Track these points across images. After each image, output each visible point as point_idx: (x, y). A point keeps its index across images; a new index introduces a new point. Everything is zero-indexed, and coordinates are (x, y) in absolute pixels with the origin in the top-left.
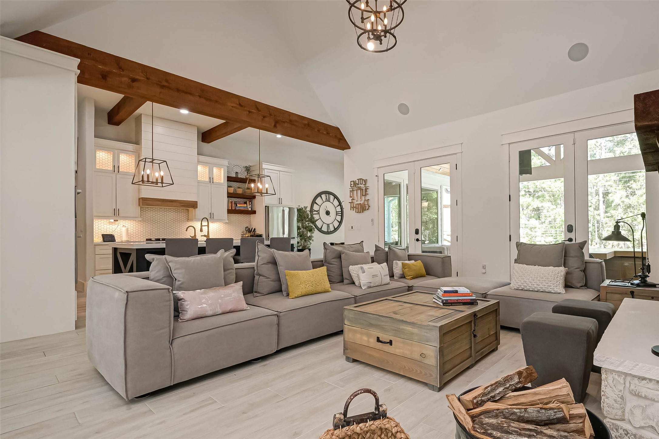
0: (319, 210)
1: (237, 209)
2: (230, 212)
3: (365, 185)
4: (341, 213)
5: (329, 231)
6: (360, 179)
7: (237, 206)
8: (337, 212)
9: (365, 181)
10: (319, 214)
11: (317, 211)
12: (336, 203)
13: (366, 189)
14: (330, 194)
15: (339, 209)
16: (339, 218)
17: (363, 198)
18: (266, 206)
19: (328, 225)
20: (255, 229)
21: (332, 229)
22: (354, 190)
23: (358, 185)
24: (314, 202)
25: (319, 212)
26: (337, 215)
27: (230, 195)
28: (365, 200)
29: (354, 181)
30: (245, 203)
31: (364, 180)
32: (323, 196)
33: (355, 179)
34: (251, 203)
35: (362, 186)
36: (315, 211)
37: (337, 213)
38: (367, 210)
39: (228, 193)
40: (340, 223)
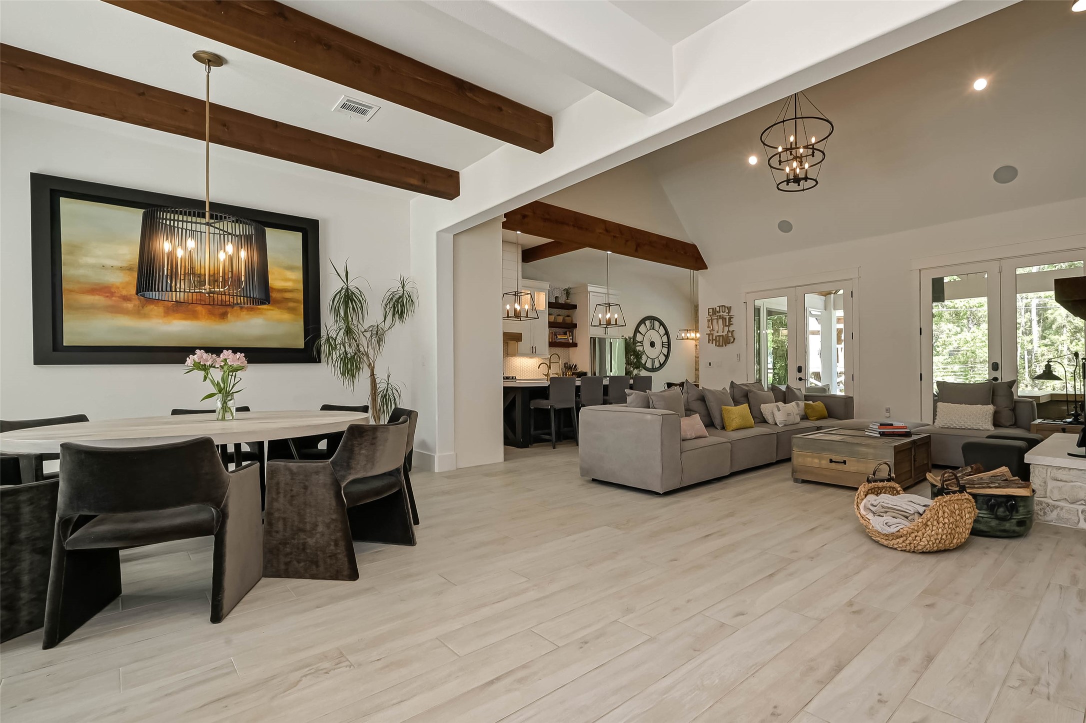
0: (643, 341)
1: (557, 341)
2: (552, 344)
3: (729, 313)
4: (667, 344)
5: (654, 368)
6: (722, 306)
7: (557, 337)
8: (663, 343)
9: (729, 309)
10: (643, 346)
11: (640, 342)
12: (662, 331)
13: (730, 318)
14: (655, 320)
15: (665, 339)
16: (665, 351)
17: (726, 329)
18: (591, 338)
19: (653, 360)
20: (576, 366)
21: (657, 365)
22: (714, 319)
23: (719, 313)
24: (637, 331)
25: (643, 344)
26: (663, 347)
27: (551, 325)
28: (729, 331)
29: (713, 309)
30: (565, 334)
31: (727, 307)
32: (647, 322)
33: (715, 305)
34: (572, 334)
35: (725, 314)
36: (639, 342)
37: (663, 345)
38: (732, 343)
39: (550, 323)
40: (667, 357)
